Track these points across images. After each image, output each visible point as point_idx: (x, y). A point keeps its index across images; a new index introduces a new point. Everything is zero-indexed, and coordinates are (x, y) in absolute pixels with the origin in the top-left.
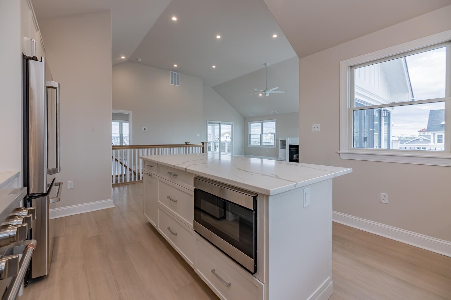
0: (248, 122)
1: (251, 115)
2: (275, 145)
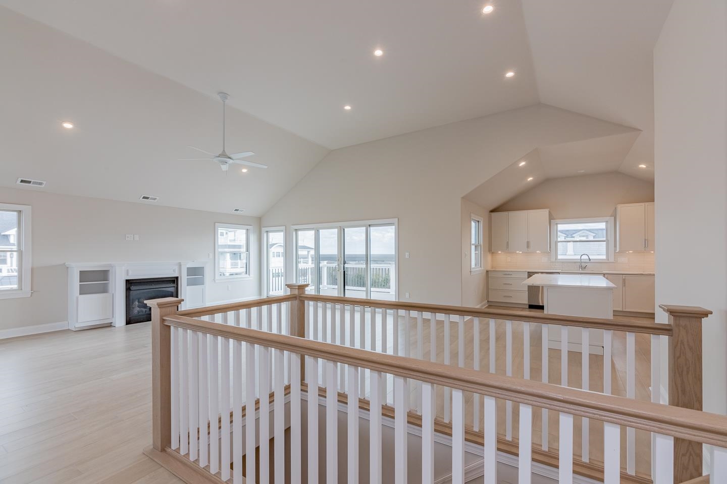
2: (27, 287)
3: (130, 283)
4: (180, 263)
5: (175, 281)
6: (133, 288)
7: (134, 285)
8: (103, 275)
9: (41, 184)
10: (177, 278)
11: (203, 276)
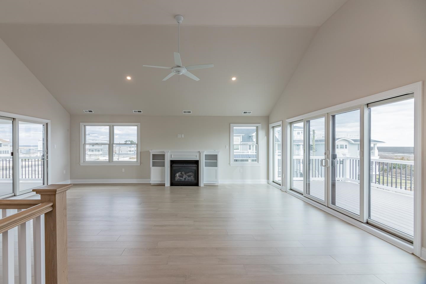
0: (81, 124)
1: (90, 111)
2: (139, 161)
3: (172, 162)
4: (199, 152)
5: (197, 162)
6: (174, 165)
7: (175, 164)
8: (163, 156)
9: (140, 112)
10: (198, 161)
11: (217, 160)
